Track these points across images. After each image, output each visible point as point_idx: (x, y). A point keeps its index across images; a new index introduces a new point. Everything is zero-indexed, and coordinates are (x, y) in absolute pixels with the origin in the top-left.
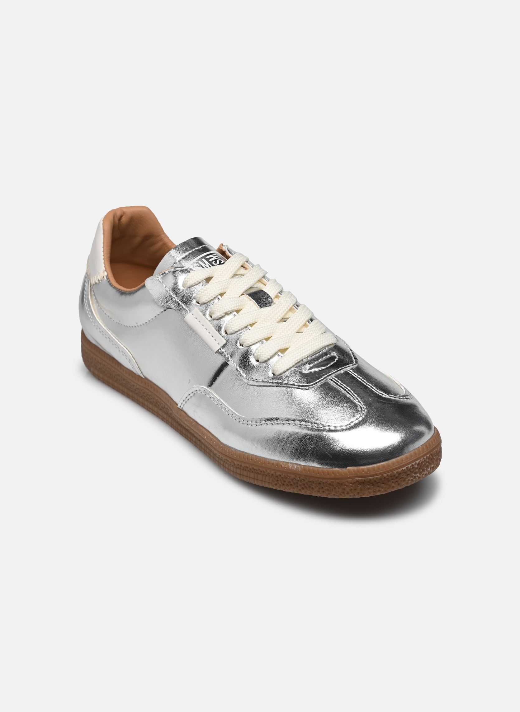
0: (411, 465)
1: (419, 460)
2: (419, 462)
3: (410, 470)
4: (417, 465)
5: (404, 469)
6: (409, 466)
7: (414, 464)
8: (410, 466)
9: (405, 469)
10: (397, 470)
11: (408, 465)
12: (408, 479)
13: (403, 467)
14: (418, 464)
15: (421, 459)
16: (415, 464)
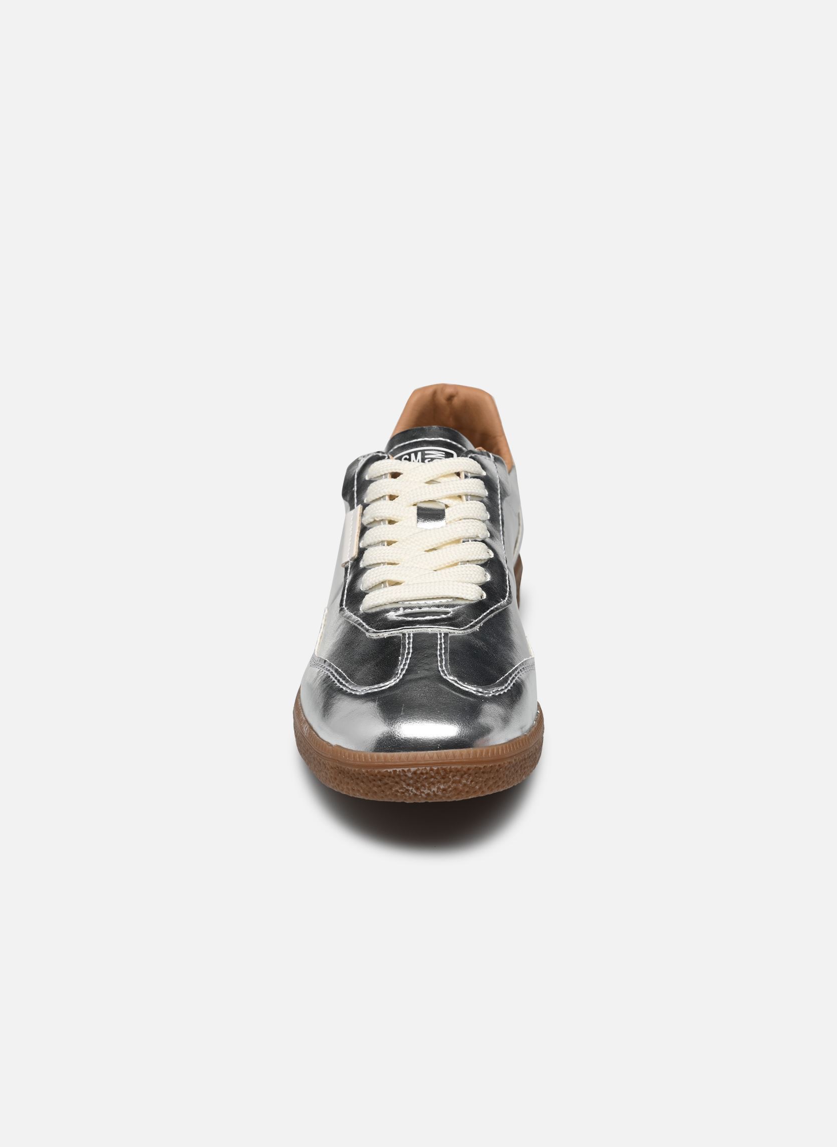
0: (401, 769)
1: (417, 768)
2: (417, 770)
3: (399, 776)
4: (412, 774)
5: (389, 770)
6: (398, 770)
7: (406, 769)
8: (400, 771)
9: (391, 772)
10: (380, 770)
11: (396, 768)
12: (396, 789)
13: (389, 768)
14: (415, 773)
15: (421, 768)
16: (409, 771)
